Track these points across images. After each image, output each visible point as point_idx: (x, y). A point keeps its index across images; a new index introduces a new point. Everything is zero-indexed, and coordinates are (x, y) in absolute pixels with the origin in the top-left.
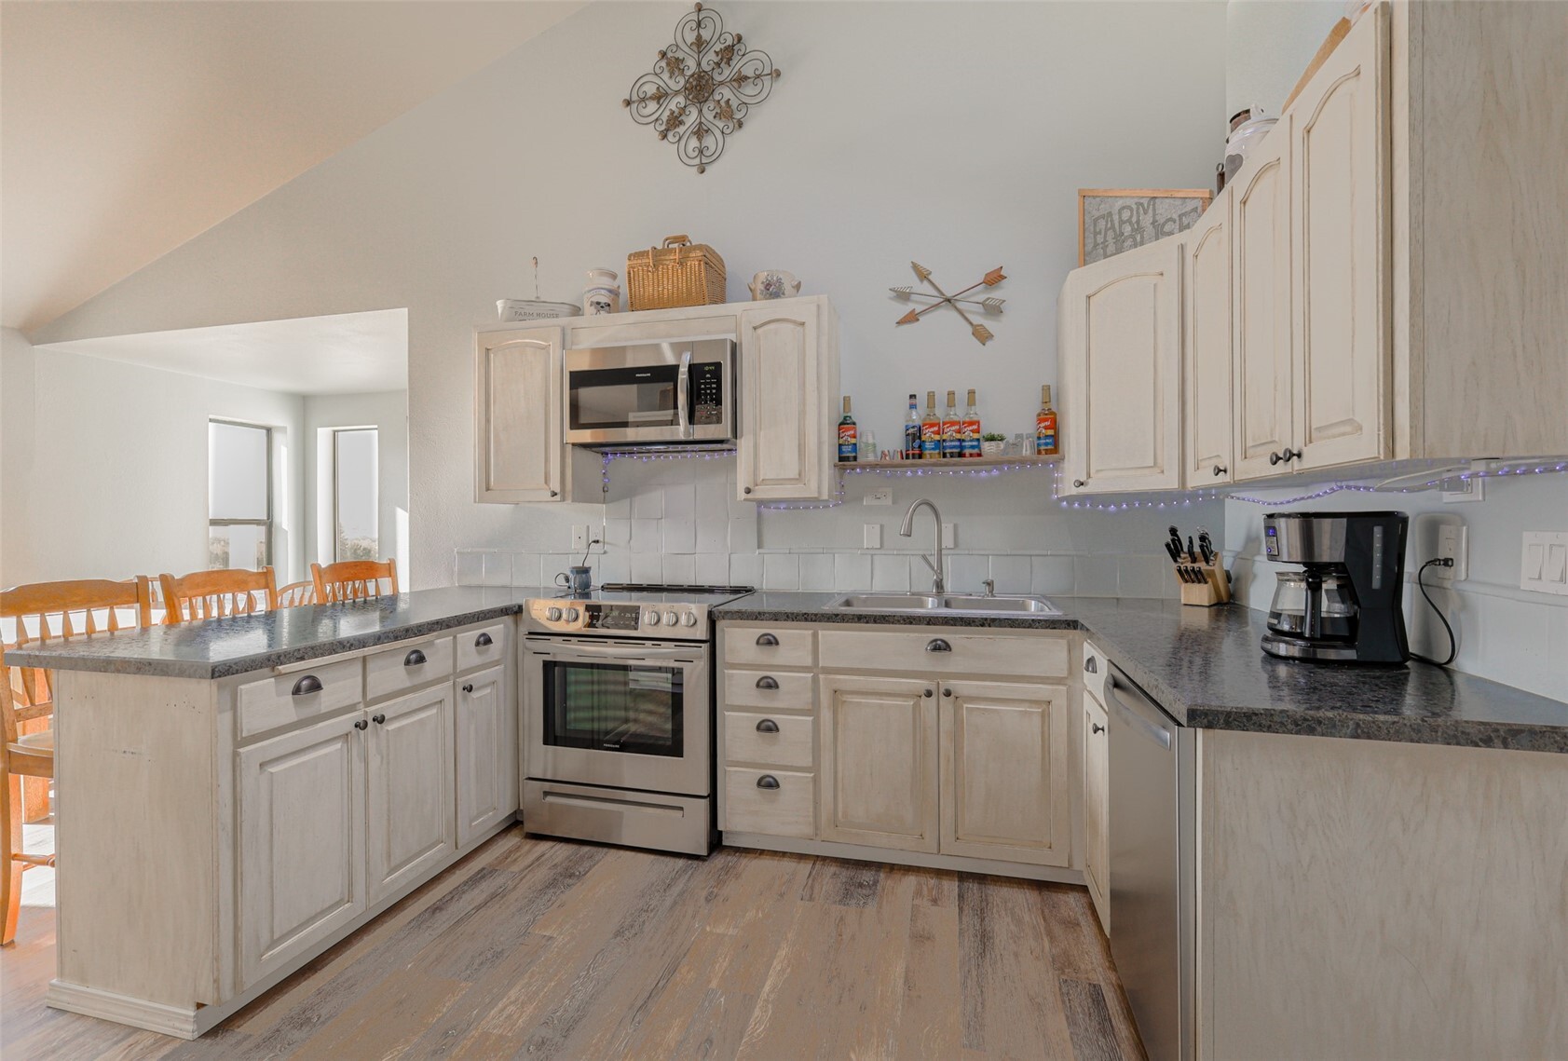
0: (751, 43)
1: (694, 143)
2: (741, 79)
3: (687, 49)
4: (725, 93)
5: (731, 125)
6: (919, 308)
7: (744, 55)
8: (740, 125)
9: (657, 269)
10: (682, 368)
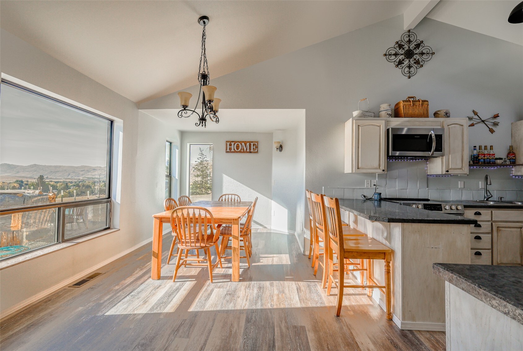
0: (426, 43)
1: (407, 69)
2: (422, 54)
3: (405, 42)
4: (417, 57)
5: (419, 66)
6: (475, 123)
7: (423, 47)
8: (422, 66)
9: (413, 106)
10: (433, 135)
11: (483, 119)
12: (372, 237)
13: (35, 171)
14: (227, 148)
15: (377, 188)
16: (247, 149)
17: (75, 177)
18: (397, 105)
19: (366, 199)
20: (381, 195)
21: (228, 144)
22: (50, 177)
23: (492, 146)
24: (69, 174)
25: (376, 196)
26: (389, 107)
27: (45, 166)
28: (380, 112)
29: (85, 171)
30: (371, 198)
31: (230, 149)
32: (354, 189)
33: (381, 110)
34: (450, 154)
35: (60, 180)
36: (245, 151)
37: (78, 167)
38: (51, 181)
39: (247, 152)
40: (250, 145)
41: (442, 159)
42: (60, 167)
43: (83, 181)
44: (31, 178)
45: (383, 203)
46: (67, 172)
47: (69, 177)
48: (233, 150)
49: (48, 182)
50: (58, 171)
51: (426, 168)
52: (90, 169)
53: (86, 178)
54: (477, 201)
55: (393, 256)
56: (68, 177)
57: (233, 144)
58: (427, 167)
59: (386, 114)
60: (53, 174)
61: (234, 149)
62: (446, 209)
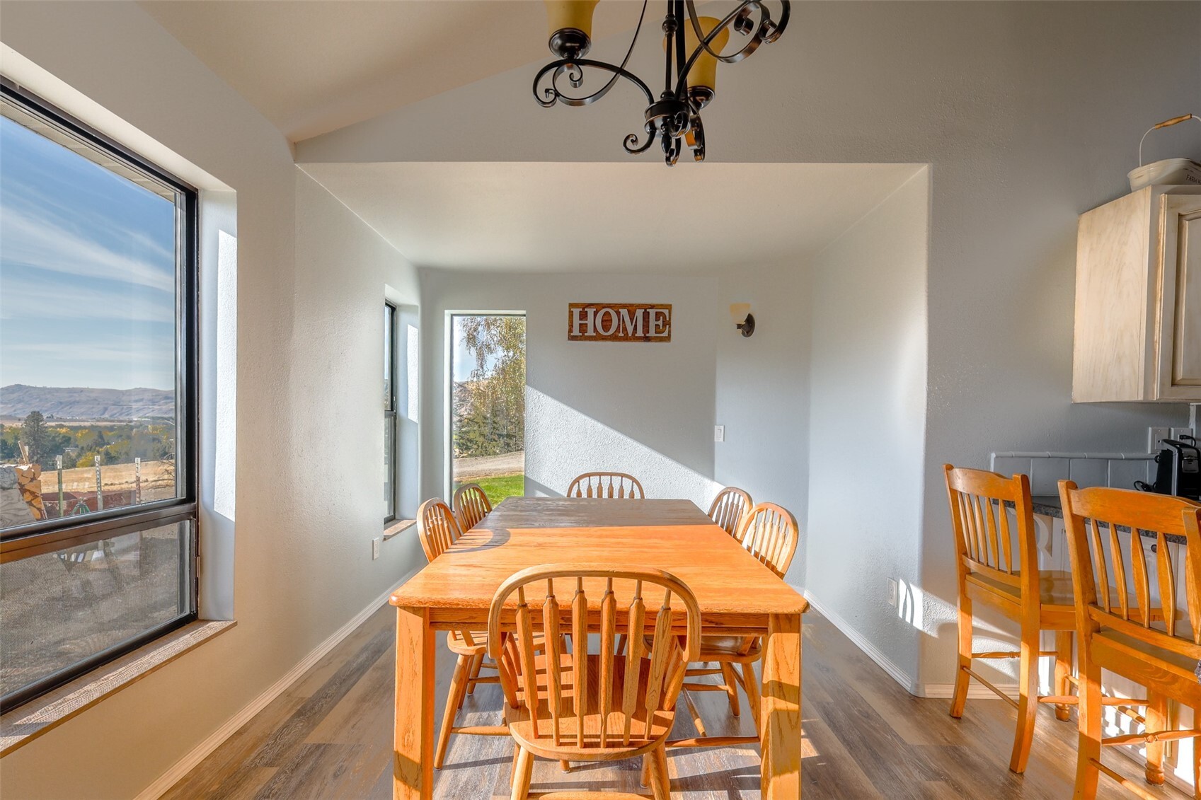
13: (20, 401)
14: (571, 326)
16: (635, 328)
17: (121, 414)
21: (576, 312)
22: (58, 416)
24: (106, 409)
27: (44, 389)
29: (144, 401)
31: (583, 328)
32: (1108, 459)
35: (82, 424)
36: (630, 335)
37: (127, 391)
38: (62, 426)
39: (635, 338)
40: (646, 316)
42: (82, 390)
43: (141, 425)
44: (9, 418)
46: (99, 404)
47: (106, 416)
48: (590, 332)
49: (52, 427)
50: (78, 402)
52: (156, 395)
53: (148, 417)
56: (103, 417)
57: (591, 312)
60: (65, 409)
61: (595, 329)
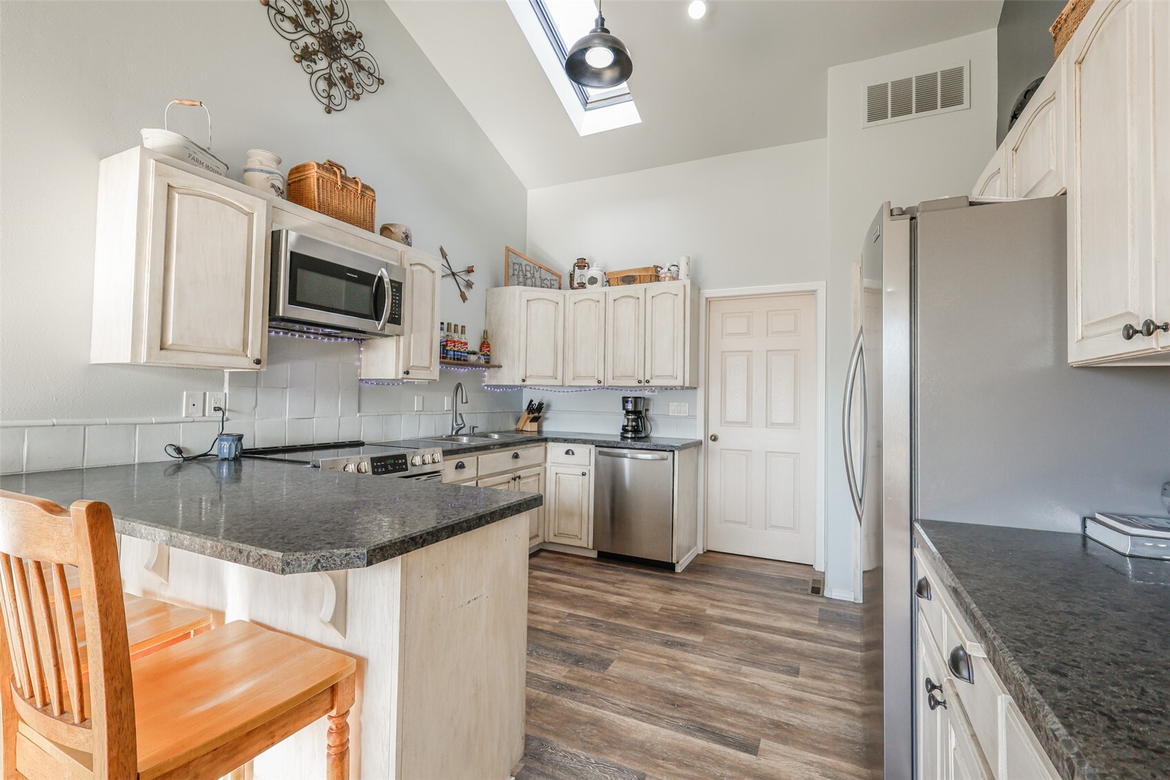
0: (367, 45)
1: (323, 85)
2: (359, 66)
3: (320, 5)
4: (347, 66)
5: (352, 94)
7: (362, 50)
8: (360, 97)
9: (342, 189)
10: (386, 280)
11: (453, 271)
12: (246, 619)
15: (227, 420)
18: (299, 172)
19: (185, 459)
20: (243, 441)
23: (464, 327)
25: (226, 445)
26: (275, 164)
28: (246, 171)
30: (205, 455)
32: (135, 424)
33: (250, 165)
34: (411, 332)
41: (398, 342)
45: (247, 464)
51: (357, 363)
54: (442, 436)
55: (362, 687)
58: (360, 360)
59: (269, 184)
62: (413, 465)
